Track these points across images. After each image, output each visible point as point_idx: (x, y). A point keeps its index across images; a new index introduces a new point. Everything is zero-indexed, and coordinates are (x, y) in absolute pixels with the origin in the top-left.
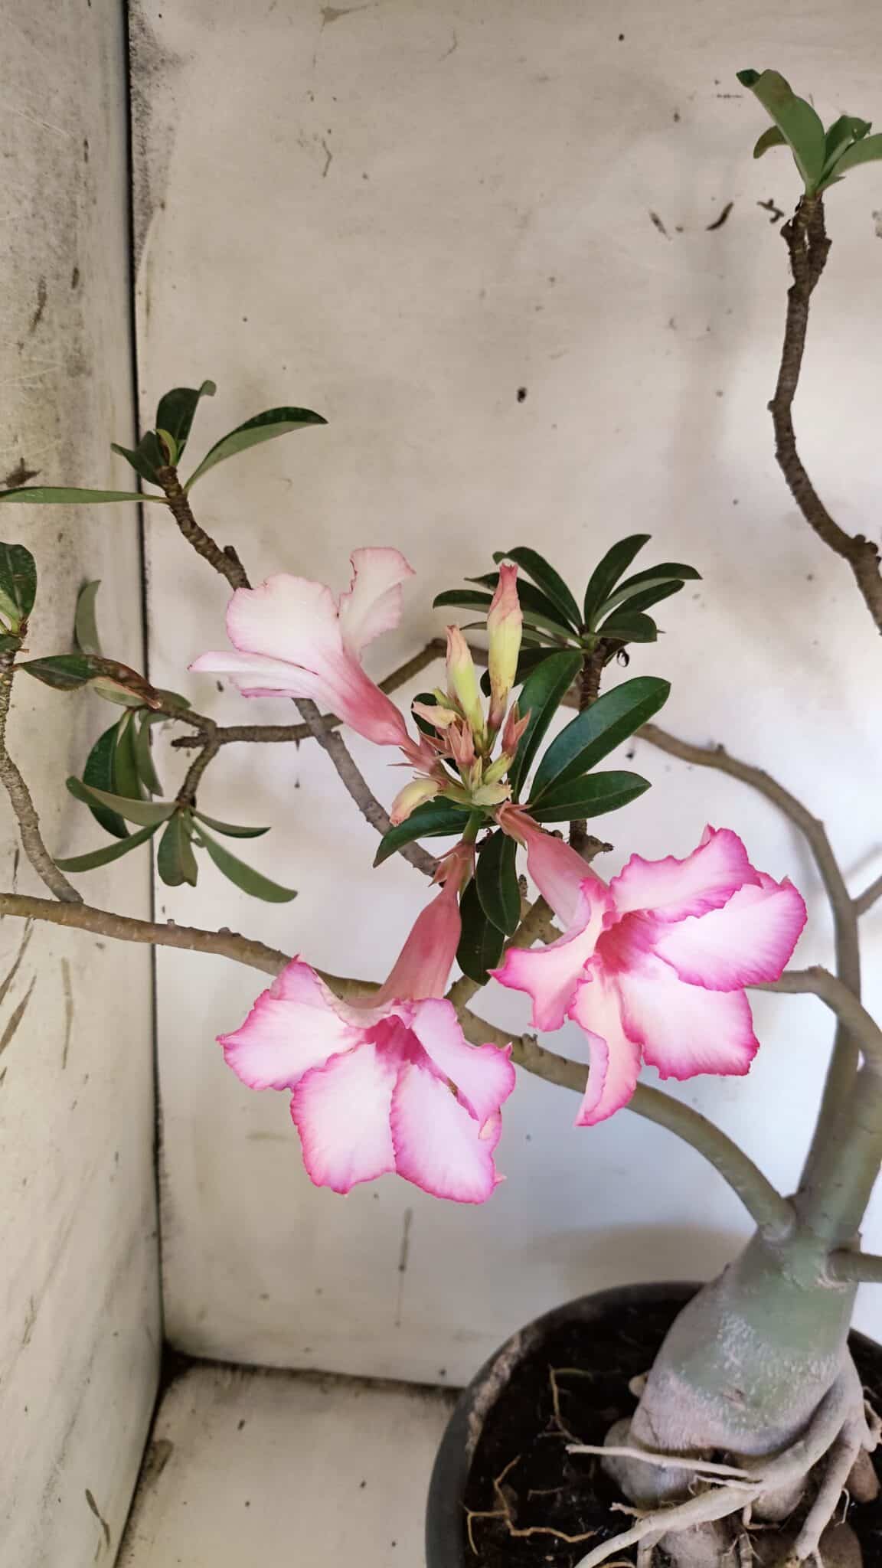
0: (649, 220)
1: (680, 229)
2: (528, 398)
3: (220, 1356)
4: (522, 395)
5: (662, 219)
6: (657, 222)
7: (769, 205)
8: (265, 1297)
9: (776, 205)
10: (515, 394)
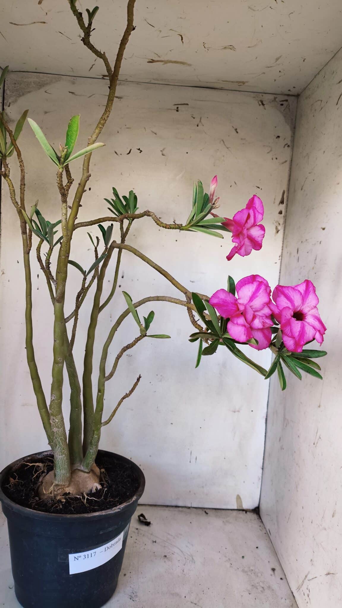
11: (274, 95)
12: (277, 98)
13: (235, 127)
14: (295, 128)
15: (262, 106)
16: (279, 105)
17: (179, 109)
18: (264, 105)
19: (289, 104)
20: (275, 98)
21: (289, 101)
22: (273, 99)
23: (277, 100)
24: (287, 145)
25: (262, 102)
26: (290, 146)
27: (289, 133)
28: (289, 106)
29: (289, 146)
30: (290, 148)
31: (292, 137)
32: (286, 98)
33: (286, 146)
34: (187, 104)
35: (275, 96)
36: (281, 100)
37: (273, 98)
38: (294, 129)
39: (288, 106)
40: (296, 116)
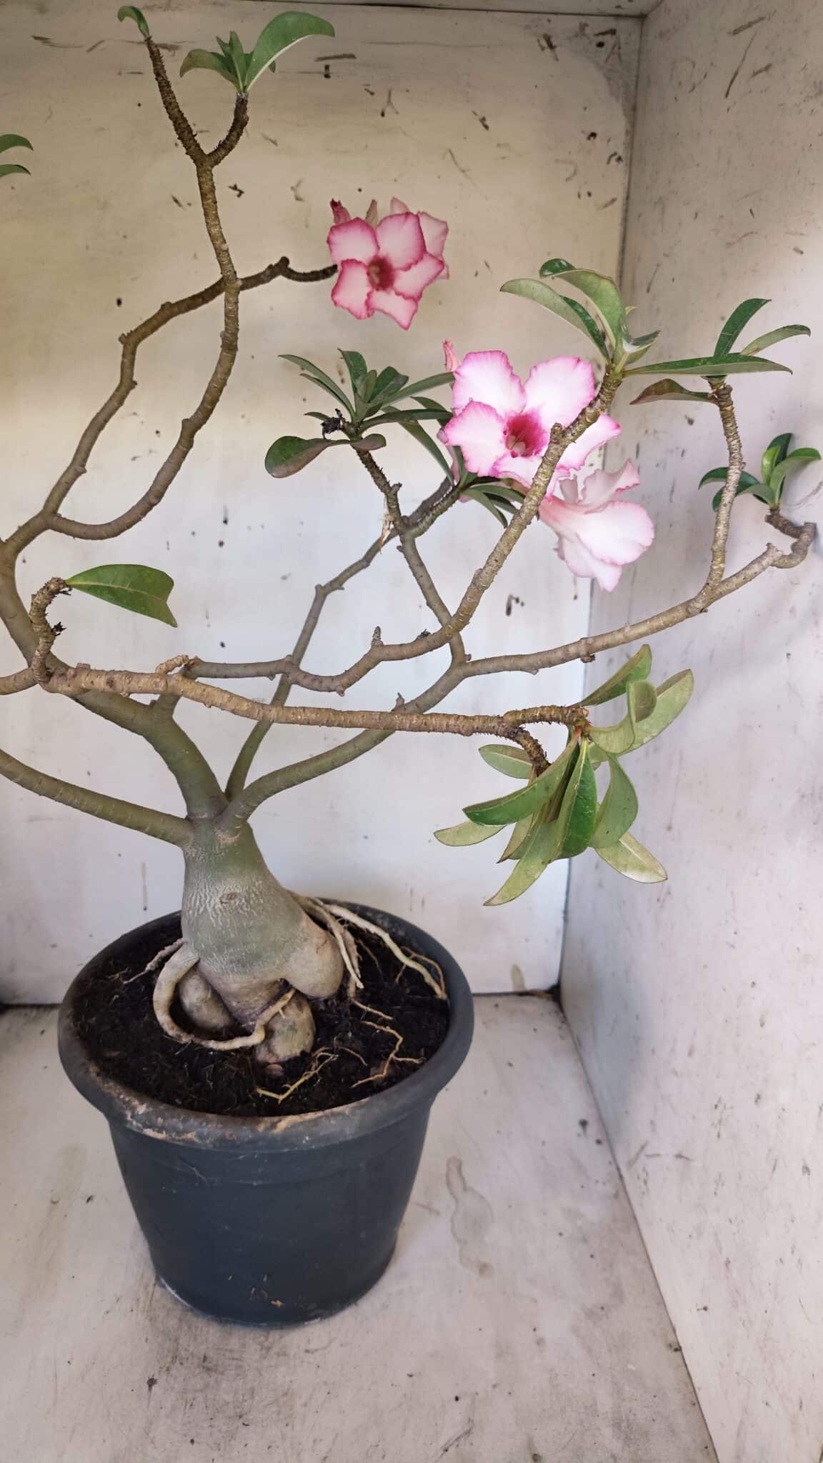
0: (172, 200)
1: (189, 204)
2: (123, 302)
3: (28, 1001)
4: (119, 302)
5: (180, 200)
6: (176, 201)
7: (235, 188)
8: (54, 946)
9: (239, 187)
10: (115, 302)
11: (581, 17)
12: (586, 25)
13: (480, 115)
14: (634, 109)
15: (548, 51)
16: (594, 45)
17: (331, 70)
18: (555, 47)
19: (619, 43)
20: (583, 27)
21: (618, 33)
22: (577, 30)
23: (588, 30)
24: (616, 157)
25: (548, 39)
26: (623, 158)
27: (620, 124)
28: (619, 48)
29: (619, 159)
30: (622, 165)
31: (627, 132)
32: (610, 24)
33: (614, 158)
34: (352, 56)
35: (583, 19)
36: (597, 32)
37: (578, 24)
38: (633, 112)
39: (616, 49)
40: (637, 77)
